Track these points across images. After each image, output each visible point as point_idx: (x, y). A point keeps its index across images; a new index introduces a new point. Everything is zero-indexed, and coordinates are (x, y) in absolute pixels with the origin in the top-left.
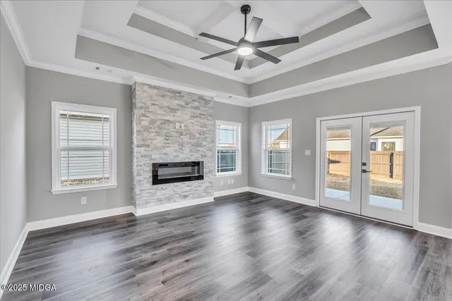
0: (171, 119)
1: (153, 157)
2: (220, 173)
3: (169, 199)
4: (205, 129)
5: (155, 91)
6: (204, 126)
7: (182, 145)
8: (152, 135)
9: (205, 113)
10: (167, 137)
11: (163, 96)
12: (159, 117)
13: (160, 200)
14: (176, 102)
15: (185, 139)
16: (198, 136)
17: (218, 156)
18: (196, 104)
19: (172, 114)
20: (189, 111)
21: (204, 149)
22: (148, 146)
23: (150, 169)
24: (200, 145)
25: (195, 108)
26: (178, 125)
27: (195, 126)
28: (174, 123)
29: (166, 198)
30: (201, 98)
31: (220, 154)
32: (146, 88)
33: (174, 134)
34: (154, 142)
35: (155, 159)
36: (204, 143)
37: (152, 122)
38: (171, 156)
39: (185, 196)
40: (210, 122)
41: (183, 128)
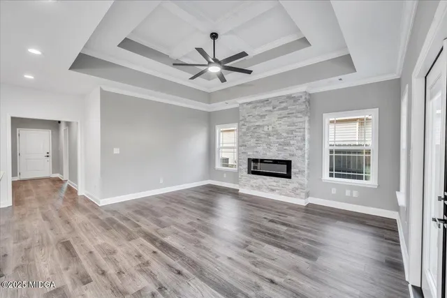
0: (261, 124)
1: (249, 153)
2: (334, 179)
3: (259, 188)
4: (294, 128)
5: (250, 106)
6: (293, 124)
7: (269, 145)
8: (247, 138)
9: (294, 111)
10: (258, 138)
11: (255, 108)
12: (252, 124)
13: (252, 186)
14: (264, 109)
15: (273, 139)
16: (285, 135)
17: (331, 157)
18: (283, 105)
19: (261, 120)
20: (276, 113)
21: (293, 148)
22: (246, 146)
23: (246, 162)
24: (288, 144)
25: (283, 109)
26: (266, 128)
27: (282, 126)
28: (263, 126)
29: (256, 186)
30: (289, 97)
31: (334, 155)
32: (245, 106)
33: (262, 135)
34: (249, 143)
35: (249, 155)
36: (292, 142)
37: (248, 129)
38: (261, 154)
39: (273, 190)
40: (299, 120)
41: (271, 129)
